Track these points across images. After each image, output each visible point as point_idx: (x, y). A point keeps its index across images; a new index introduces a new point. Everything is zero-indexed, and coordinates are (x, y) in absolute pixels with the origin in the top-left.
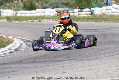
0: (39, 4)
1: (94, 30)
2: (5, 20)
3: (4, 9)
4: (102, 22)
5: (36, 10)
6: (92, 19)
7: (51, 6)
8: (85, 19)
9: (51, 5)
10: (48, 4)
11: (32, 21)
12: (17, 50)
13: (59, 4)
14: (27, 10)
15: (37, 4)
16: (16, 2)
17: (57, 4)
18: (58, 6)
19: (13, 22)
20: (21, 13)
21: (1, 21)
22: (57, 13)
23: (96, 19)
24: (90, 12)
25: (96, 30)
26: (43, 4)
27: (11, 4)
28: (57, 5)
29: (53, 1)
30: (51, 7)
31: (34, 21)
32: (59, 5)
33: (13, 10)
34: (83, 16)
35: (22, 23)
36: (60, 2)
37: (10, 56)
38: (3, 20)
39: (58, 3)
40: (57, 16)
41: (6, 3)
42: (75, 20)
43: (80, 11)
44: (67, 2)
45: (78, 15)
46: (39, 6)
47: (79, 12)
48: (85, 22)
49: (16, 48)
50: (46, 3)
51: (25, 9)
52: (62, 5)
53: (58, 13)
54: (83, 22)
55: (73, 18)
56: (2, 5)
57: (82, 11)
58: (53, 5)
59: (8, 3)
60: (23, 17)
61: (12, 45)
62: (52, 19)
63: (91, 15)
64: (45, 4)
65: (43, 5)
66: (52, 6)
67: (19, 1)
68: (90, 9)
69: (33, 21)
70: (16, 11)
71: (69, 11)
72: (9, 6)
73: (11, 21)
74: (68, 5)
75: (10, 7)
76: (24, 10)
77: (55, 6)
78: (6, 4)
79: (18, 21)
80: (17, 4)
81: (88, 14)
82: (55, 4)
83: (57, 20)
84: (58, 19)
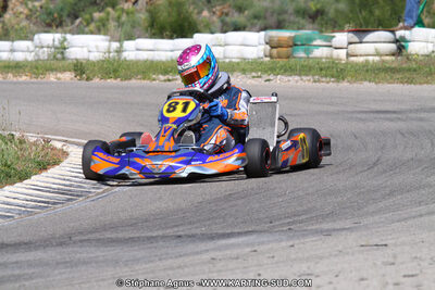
0: (214, 13)
1: (388, 116)
2: (68, 76)
3: (83, 33)
4: (427, 83)
5: (196, 35)
6: (393, 70)
7: (256, 21)
8: (367, 71)
9: (256, 17)
10: (246, 12)
11: (166, 77)
12: (69, 194)
13: (285, 12)
14: (163, 38)
15: (205, 13)
16: (128, 6)
17: (279, 14)
18: (284, 20)
19: (96, 81)
20: (138, 50)
21: (52, 77)
22: (268, 47)
23: (409, 70)
24: (393, 46)
25: (394, 112)
26: (227, 14)
27: (108, 14)
28: (281, 18)
29: (266, 4)
30: (258, 27)
31: (173, 80)
32: (286, 17)
33: (108, 38)
34: (361, 59)
35: (127, 88)
36: (291, 8)
37: (36, 217)
38: (59, 75)
39: (282, 12)
40: (268, 59)
41: (91, 9)
42: (326, 76)
43: (357, 40)
44: (319, 6)
45: (348, 55)
46: (213, 22)
47: (351, 43)
48: (366, 84)
49: (68, 183)
50: (240, 10)
51: (154, 34)
52: (297, 20)
53: (272, 47)
54: (355, 85)
55: (321, 70)
56: (77, 17)
57: (361, 43)
58: (265, 18)
59: (100, 12)
60: (136, 63)
61: (53, 171)
62: (244, 71)
63: (393, 55)
64: (236, 15)
65: (228, 19)
66: (260, 23)
67: (139, 2)
68: (393, 32)
69: (170, 78)
70: (119, 41)
71: (315, 39)
72: (101, 20)
73: (88, 79)
74: (323, 19)
75: (104, 25)
76: (151, 38)
77: (272, 20)
78: (91, 14)
79: (116, 78)
80: (132, 13)
81: (381, 52)
82: (272, 15)
83: (260, 77)
84: (266, 72)
